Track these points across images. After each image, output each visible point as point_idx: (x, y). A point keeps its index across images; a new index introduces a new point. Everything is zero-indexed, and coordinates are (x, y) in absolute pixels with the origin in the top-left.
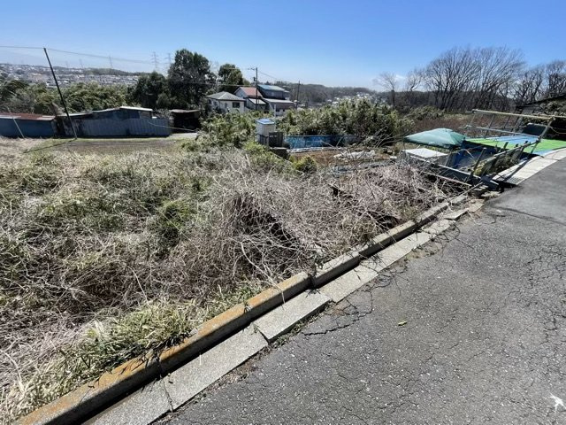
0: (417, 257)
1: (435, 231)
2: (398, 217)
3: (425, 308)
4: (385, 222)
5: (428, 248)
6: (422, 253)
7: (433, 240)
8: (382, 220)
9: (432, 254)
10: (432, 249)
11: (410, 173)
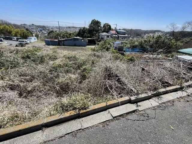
0: (179, 101)
1: (190, 92)
2: (171, 83)
3: (182, 123)
4: (166, 84)
5: (186, 98)
6: (182, 100)
7: (188, 96)
8: (164, 83)
9: (188, 101)
10: (188, 100)
11: (179, 66)
